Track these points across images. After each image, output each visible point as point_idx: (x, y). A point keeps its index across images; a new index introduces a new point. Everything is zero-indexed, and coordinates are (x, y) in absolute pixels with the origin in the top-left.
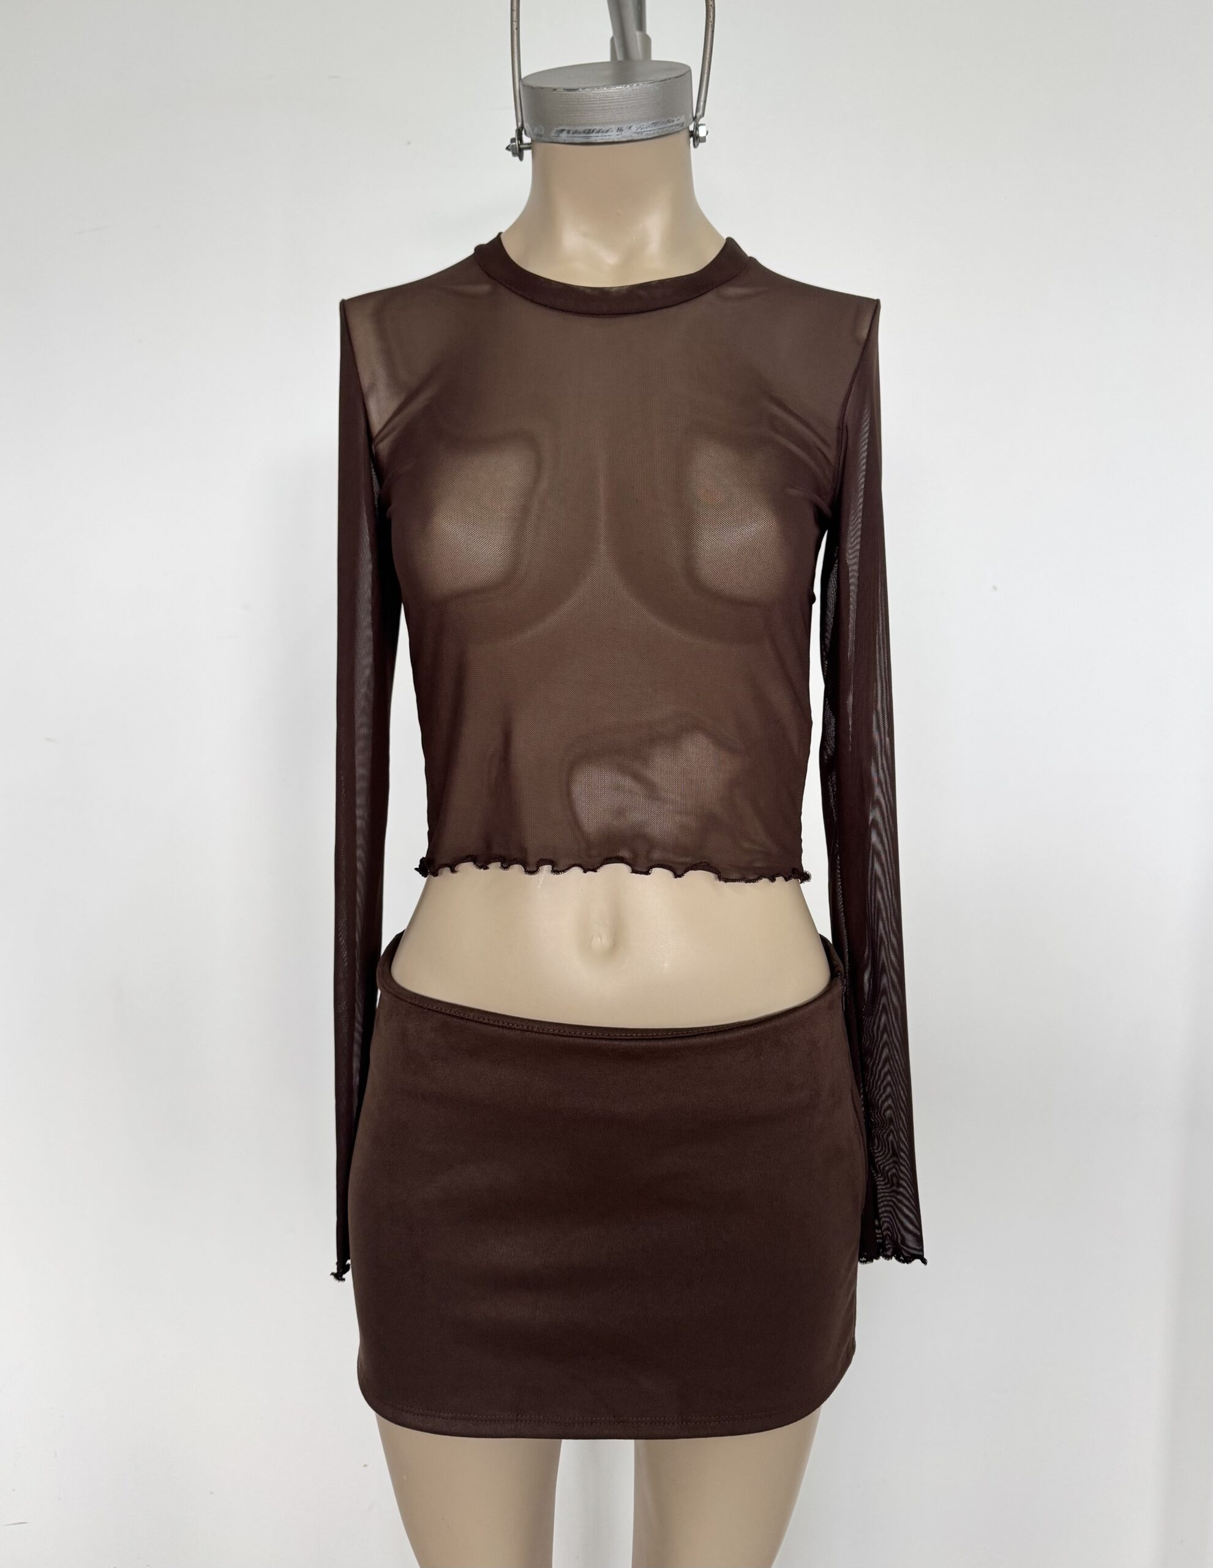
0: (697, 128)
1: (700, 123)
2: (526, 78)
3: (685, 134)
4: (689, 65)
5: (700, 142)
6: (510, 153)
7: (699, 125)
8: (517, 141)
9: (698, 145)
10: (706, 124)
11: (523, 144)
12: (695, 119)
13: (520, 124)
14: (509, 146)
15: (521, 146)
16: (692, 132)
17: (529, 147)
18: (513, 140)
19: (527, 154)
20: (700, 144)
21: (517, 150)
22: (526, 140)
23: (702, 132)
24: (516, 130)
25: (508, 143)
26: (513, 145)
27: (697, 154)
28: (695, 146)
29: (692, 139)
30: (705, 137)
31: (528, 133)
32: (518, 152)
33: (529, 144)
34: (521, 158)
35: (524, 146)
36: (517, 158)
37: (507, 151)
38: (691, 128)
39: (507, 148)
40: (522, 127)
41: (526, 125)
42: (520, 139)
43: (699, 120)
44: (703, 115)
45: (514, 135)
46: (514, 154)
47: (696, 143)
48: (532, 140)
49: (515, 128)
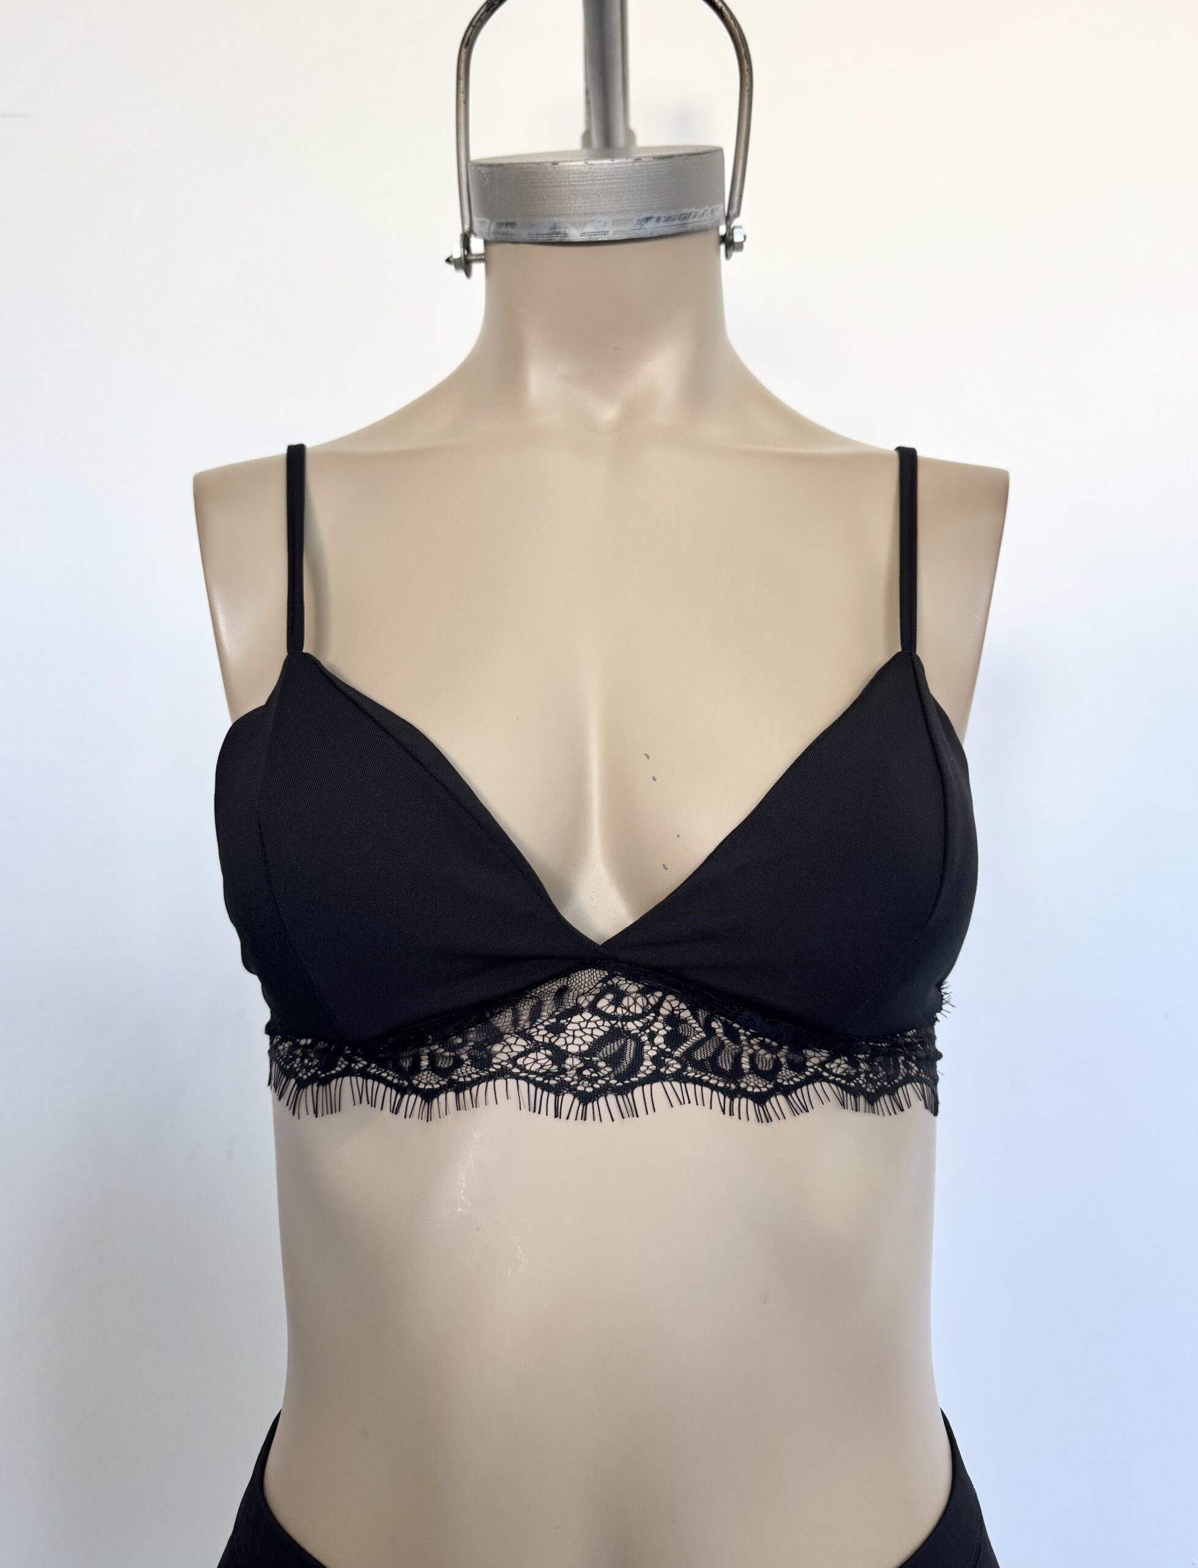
0: (730, 231)
1: (736, 222)
2: (476, 167)
3: (713, 239)
4: (717, 147)
5: (735, 249)
6: (452, 267)
7: (733, 229)
8: (463, 252)
9: (731, 254)
10: (743, 227)
11: (472, 254)
12: (728, 218)
13: (467, 227)
14: (452, 259)
15: (469, 258)
16: (723, 237)
17: (481, 258)
19: (478, 269)
20: (735, 255)
21: (463, 262)
22: (477, 245)
23: (737, 238)
24: (462, 235)
26: (457, 257)
27: (731, 268)
28: (727, 256)
29: (723, 247)
30: (742, 243)
31: (477, 237)
32: (464, 264)
33: (482, 254)
34: (468, 273)
35: (474, 258)
36: (462, 274)
38: (723, 230)
39: (448, 260)
40: (471, 231)
41: (476, 229)
42: (467, 246)
43: (733, 220)
44: (738, 214)
45: (458, 241)
46: (457, 269)
47: (729, 253)
48: (485, 245)
49: (460, 231)
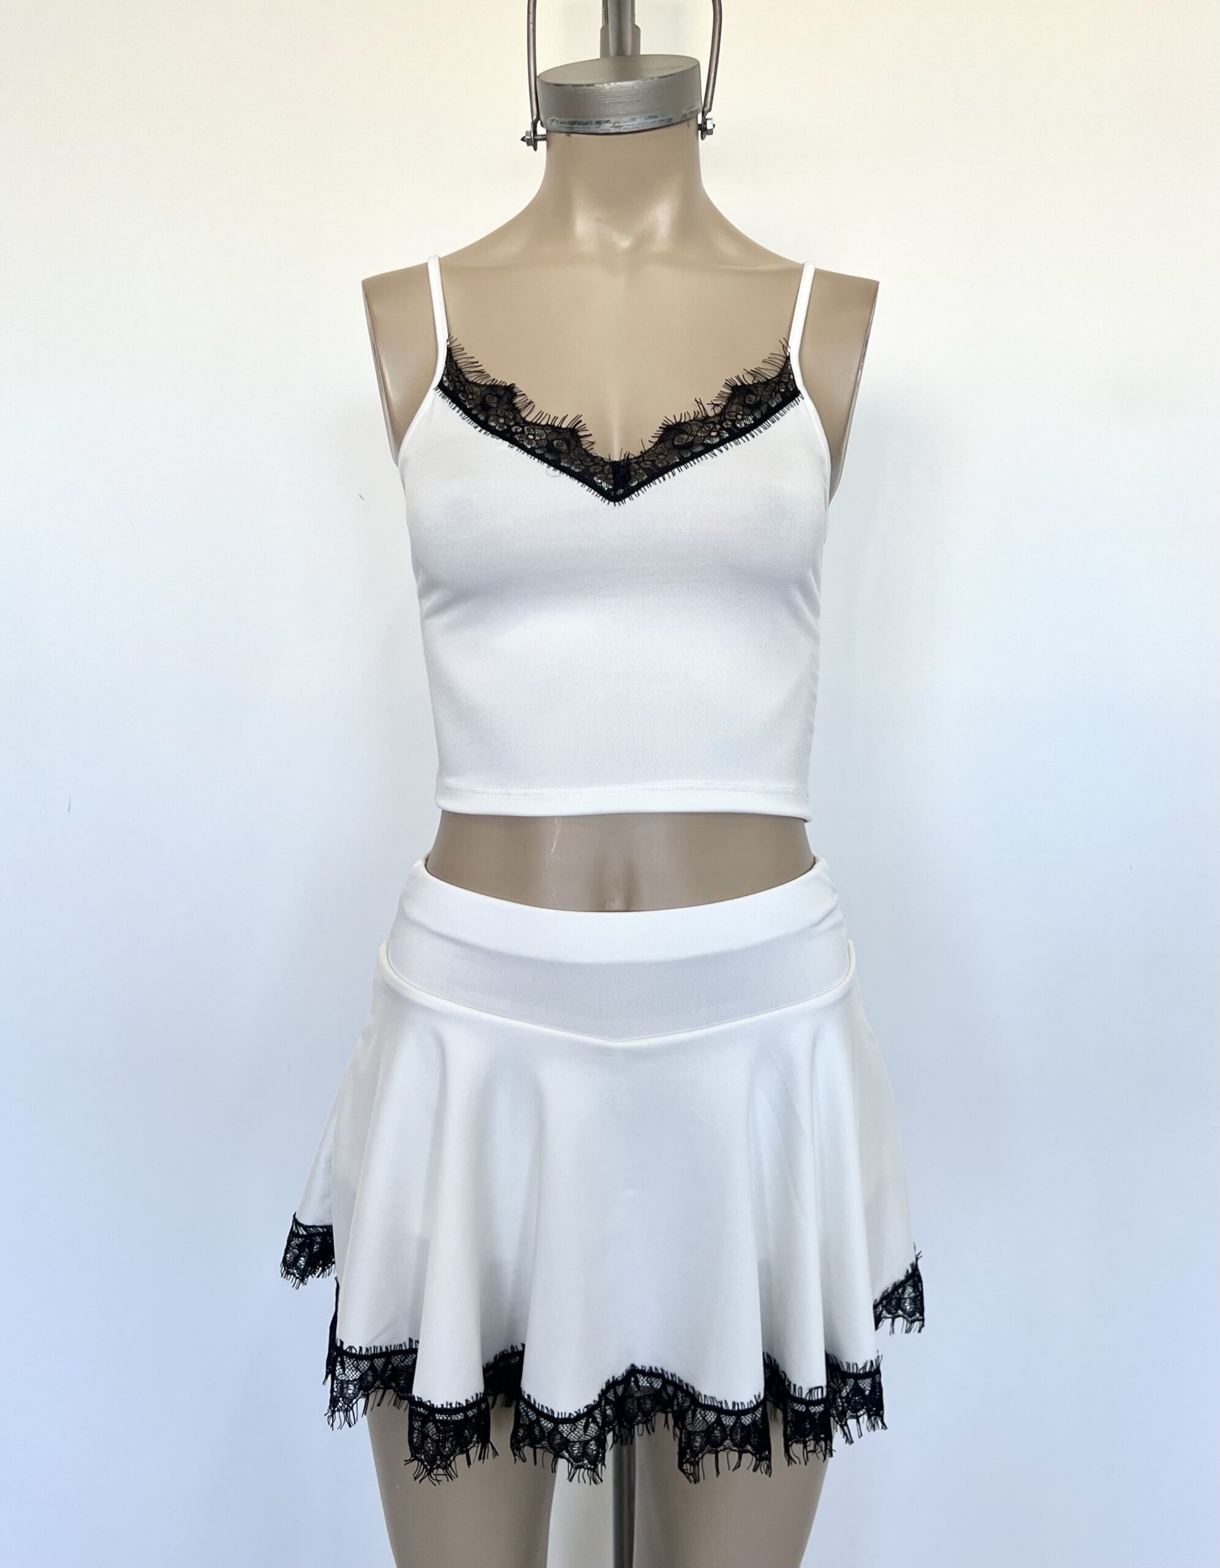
2: (540, 75)
4: (699, 60)
5: (707, 134)
8: (532, 134)
10: (713, 119)
12: (703, 113)
13: (535, 117)
14: (524, 137)
16: (700, 125)
18: (527, 132)
21: (532, 141)
22: (541, 131)
24: (531, 123)
25: (524, 135)
26: (528, 139)
30: (712, 130)
31: (544, 125)
32: (533, 143)
33: (545, 135)
36: (531, 148)
37: (522, 142)
39: (523, 139)
42: (535, 131)
45: (529, 128)
46: (528, 144)
48: (547, 131)
